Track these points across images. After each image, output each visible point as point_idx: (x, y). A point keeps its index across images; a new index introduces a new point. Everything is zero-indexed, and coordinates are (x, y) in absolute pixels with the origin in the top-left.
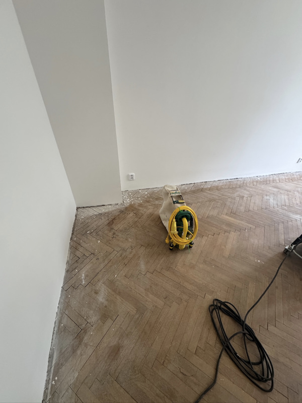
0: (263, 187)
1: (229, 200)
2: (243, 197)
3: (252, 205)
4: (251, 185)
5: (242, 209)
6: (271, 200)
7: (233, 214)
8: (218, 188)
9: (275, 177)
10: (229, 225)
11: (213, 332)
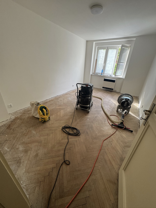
0: (66, 96)
1: (57, 102)
2: (61, 100)
3: (65, 101)
4: (63, 96)
5: (62, 103)
6: (70, 98)
7: (60, 106)
8: (52, 100)
9: (69, 92)
10: (60, 109)
11: (64, 133)
